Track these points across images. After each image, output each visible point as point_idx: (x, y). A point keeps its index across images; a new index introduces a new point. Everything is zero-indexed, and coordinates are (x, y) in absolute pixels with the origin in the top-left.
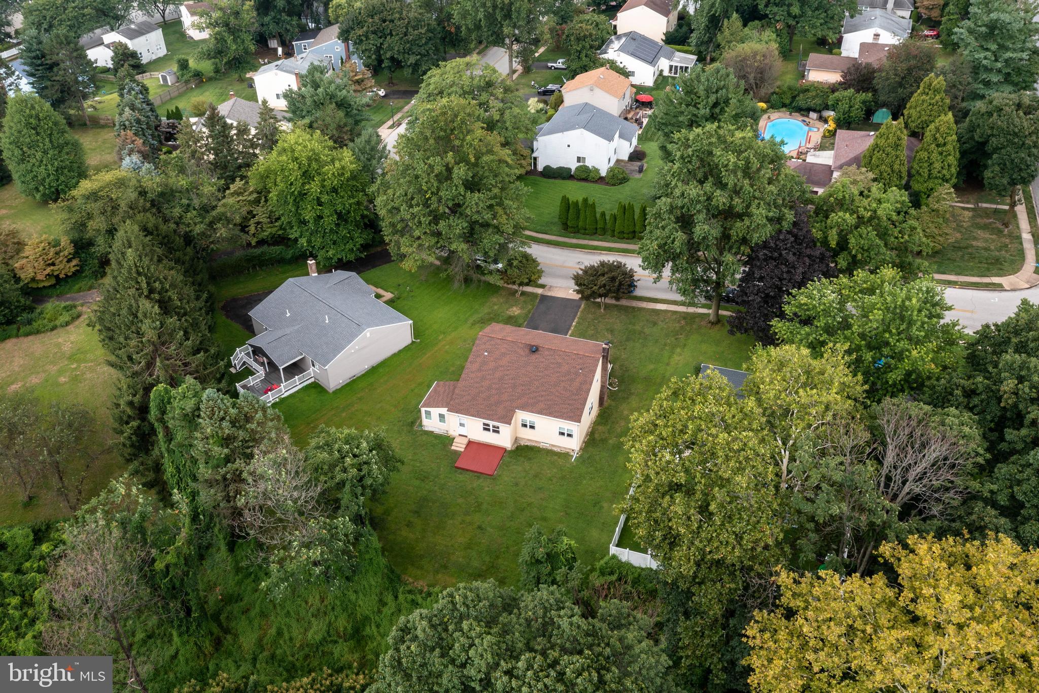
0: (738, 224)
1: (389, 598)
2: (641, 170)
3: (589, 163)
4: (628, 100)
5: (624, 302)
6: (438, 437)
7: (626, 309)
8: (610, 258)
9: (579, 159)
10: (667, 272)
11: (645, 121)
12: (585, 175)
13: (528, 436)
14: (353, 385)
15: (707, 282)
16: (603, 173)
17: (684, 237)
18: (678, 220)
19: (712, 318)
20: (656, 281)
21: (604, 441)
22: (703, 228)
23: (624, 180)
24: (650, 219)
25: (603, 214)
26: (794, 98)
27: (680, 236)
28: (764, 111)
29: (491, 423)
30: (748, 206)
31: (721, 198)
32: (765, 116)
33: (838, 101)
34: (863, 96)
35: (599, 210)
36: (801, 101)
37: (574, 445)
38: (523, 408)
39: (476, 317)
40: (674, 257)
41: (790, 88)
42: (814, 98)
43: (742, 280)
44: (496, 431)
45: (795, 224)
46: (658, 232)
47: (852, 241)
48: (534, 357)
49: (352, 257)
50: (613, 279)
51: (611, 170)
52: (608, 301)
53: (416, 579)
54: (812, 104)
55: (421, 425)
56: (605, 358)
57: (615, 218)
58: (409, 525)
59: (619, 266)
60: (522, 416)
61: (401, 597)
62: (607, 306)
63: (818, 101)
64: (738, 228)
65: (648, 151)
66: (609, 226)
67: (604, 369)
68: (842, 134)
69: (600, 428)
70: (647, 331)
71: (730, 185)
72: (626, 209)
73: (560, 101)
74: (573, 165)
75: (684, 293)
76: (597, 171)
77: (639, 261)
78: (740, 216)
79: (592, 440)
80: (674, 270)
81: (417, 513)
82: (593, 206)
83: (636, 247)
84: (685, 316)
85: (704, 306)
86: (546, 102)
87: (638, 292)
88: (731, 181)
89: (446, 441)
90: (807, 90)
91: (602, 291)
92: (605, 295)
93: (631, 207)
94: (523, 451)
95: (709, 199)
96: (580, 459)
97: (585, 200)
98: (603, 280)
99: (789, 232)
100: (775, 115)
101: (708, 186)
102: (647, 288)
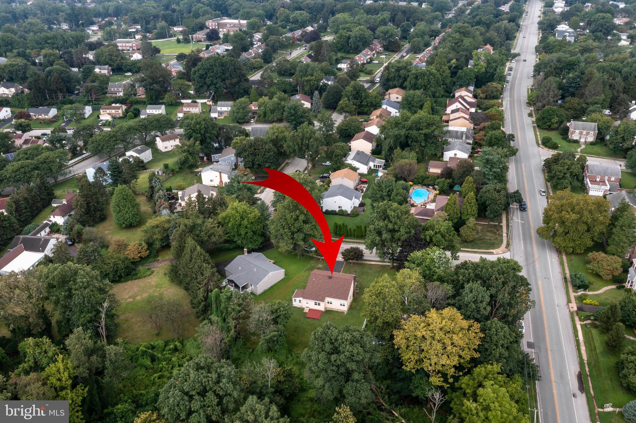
0: (397, 234)
1: (289, 356)
2: (364, 211)
3: (343, 209)
4: (357, 181)
5: (360, 262)
6: (299, 308)
7: (361, 264)
8: (354, 246)
9: (339, 207)
10: (374, 250)
11: (365, 189)
12: (342, 213)
13: (330, 306)
14: (265, 293)
15: (389, 253)
16: (349, 212)
17: (379, 238)
18: (377, 233)
19: (391, 266)
20: (371, 253)
21: (355, 308)
22: (385, 236)
23: (357, 215)
24: (368, 232)
25: (350, 229)
26: (423, 180)
27: (378, 238)
28: (411, 186)
29: (318, 302)
30: (399, 228)
31: (390, 226)
32: (412, 188)
33: (439, 183)
34: (448, 181)
35: (349, 227)
36: (426, 182)
37: (345, 309)
38: (328, 296)
39: (306, 268)
40: (376, 245)
41: (421, 176)
42: (431, 181)
43: (399, 252)
44: (319, 305)
45: (415, 234)
46: (370, 237)
47: (434, 239)
48: (330, 280)
49: (257, 247)
50: (356, 253)
51: (352, 211)
52: (354, 261)
53: (297, 350)
54: (430, 183)
55: (292, 304)
56: (355, 280)
57: (355, 230)
58: (293, 335)
59: (358, 248)
60: (328, 299)
61: (293, 355)
62: (354, 263)
63: (432, 182)
64: (397, 235)
65: (366, 203)
66: (353, 233)
67: (354, 284)
68: (439, 197)
69: (354, 304)
70: (368, 271)
71: (393, 221)
72: (359, 227)
73: (330, 182)
74: (337, 210)
75: (380, 257)
76: (347, 211)
77: (364, 246)
78: (397, 231)
79: (351, 308)
80: (377, 249)
81: (295, 331)
82: (346, 226)
83: (363, 241)
84: (382, 266)
85: (388, 262)
86: (323, 182)
87: (365, 258)
88: (393, 220)
89: (301, 309)
90: (428, 178)
91: (352, 257)
92: (353, 259)
93: (361, 227)
94: (328, 312)
95: (387, 226)
96: (347, 313)
97: (343, 224)
98: (352, 254)
99: (414, 236)
100: (416, 187)
101: (386, 222)
102: (367, 256)
